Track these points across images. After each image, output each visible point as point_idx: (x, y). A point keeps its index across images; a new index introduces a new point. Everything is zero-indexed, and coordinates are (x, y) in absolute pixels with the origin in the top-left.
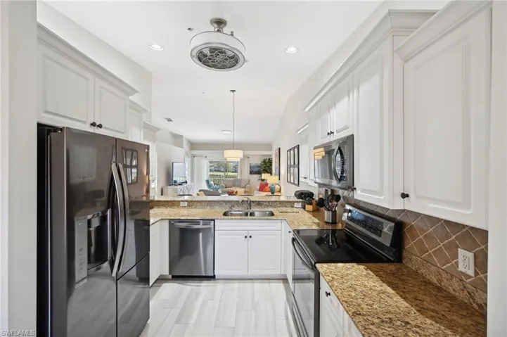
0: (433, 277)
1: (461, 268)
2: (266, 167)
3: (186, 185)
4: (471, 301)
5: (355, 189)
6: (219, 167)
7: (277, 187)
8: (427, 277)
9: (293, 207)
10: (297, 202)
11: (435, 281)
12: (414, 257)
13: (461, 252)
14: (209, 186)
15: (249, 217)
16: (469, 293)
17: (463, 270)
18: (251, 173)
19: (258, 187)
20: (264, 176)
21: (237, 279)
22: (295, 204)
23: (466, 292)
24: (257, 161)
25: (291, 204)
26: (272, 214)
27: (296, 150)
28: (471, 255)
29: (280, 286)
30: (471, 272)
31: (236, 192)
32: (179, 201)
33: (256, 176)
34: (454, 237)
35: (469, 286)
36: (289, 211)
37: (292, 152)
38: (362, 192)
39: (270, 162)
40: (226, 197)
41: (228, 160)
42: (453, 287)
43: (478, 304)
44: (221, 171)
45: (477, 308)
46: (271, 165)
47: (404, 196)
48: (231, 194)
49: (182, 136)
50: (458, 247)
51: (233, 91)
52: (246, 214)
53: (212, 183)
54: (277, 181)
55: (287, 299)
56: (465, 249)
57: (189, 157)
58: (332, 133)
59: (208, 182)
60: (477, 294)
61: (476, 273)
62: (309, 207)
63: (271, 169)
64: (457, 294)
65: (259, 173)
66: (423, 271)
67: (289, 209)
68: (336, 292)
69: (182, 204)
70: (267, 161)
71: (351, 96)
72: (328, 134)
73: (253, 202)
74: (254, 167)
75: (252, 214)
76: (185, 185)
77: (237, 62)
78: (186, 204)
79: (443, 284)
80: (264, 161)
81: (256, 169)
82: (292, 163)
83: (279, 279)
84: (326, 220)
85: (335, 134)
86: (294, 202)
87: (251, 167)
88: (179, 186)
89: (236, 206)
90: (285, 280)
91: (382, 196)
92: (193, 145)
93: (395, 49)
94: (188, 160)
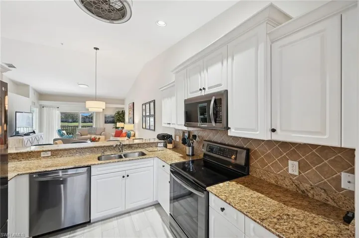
0: (272, 181)
1: (290, 172)
2: (120, 117)
3: (34, 135)
4: (298, 190)
5: (229, 128)
6: (67, 118)
7: (132, 132)
8: (268, 181)
9: (157, 146)
10: (159, 142)
11: (274, 182)
12: (258, 170)
13: (290, 162)
14: (62, 135)
15: (124, 159)
16: (296, 185)
17: (292, 173)
18: (106, 122)
19: (114, 134)
20: (119, 125)
21: (114, 217)
22: (159, 144)
23: (294, 185)
24: (111, 113)
25: (156, 144)
26: (143, 154)
27: (152, 104)
28: (296, 163)
29: (153, 211)
30: (297, 173)
31: (99, 139)
32: (39, 152)
33: (112, 125)
34: (285, 154)
35: (296, 181)
36: (156, 150)
37: (148, 106)
38: (235, 130)
39: (123, 113)
40: (89, 144)
41: (90, 110)
42: (286, 184)
43: (302, 191)
44: (69, 122)
45: (301, 193)
46: (124, 116)
47: (273, 130)
48: (93, 140)
49: (27, 86)
50: (288, 159)
51: (97, 49)
52: (120, 157)
53: (64, 132)
54: (133, 129)
55: (163, 220)
56: (292, 160)
57: (36, 107)
58: (204, 89)
59: (59, 131)
60: (301, 185)
61: (300, 173)
62: (170, 146)
63: (124, 119)
64: (288, 187)
65: (113, 122)
66: (264, 177)
67: (155, 149)
68: (236, 207)
69: (43, 155)
70: (121, 112)
71: (225, 63)
72: (201, 90)
73: (125, 145)
74: (108, 117)
75: (125, 156)
76: (32, 135)
77: (123, 16)
78: (49, 154)
79: (279, 183)
80: (118, 113)
81: (111, 119)
82: (148, 114)
83: (151, 206)
84: (187, 153)
85: (207, 90)
86: (158, 143)
87: (105, 118)
88: (25, 137)
89: (108, 151)
90: (157, 205)
91: (257, 131)
92: (42, 96)
93: (268, 32)
94: (36, 110)
